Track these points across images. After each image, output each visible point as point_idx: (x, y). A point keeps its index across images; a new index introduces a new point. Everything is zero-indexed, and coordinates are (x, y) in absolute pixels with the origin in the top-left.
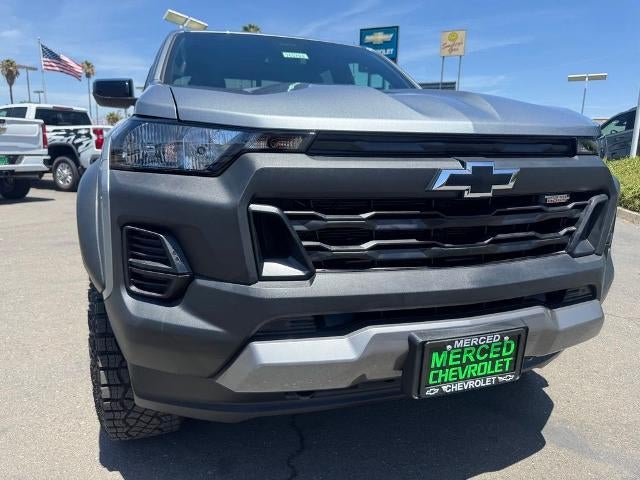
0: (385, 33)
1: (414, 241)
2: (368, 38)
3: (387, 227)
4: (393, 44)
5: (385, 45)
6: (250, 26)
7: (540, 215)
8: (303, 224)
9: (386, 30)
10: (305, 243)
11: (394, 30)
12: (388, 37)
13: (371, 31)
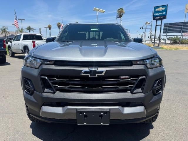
0: (163, 7)
1: (79, 86)
2: (157, 10)
3: (72, 83)
4: (166, 10)
5: (162, 11)
6: (120, 9)
7: (118, 82)
8: (53, 81)
9: (163, 6)
10: (53, 85)
11: (166, 6)
12: (164, 9)
13: (158, 7)
